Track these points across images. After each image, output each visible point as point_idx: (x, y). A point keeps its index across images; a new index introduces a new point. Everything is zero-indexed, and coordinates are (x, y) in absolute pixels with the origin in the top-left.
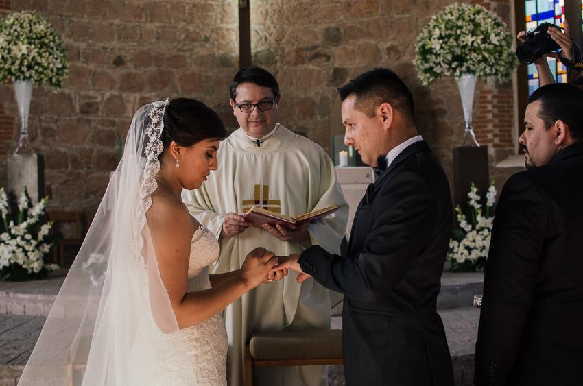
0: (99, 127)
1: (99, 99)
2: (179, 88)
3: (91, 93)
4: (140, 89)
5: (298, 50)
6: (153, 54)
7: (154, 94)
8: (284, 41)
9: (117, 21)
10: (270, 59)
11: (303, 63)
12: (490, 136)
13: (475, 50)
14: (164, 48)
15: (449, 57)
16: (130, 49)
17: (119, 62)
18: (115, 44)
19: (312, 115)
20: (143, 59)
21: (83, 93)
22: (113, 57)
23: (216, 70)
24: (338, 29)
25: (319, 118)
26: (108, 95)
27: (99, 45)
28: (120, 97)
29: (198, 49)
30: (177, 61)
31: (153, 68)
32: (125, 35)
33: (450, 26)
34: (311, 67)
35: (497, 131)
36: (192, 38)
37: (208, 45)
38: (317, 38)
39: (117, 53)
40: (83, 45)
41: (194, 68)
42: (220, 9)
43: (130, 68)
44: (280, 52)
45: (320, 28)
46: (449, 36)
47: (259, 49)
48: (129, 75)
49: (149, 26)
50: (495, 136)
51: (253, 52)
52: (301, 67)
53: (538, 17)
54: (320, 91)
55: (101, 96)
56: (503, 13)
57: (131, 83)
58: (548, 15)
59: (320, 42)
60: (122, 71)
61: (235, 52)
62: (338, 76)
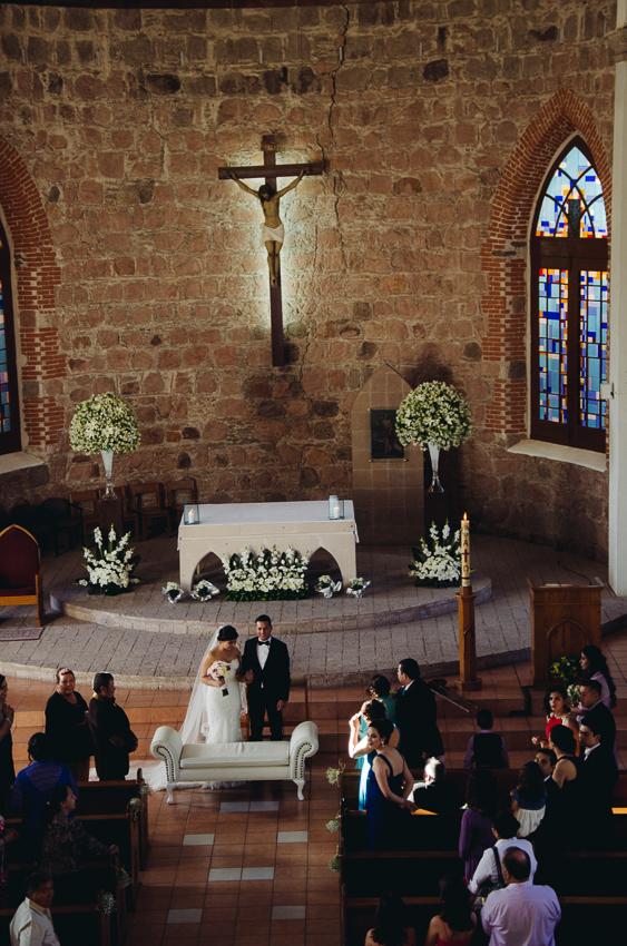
0: (140, 405)
1: (139, 379)
2: (214, 362)
3: (131, 374)
4: (178, 366)
5: (328, 324)
6: (188, 330)
7: (190, 369)
8: (315, 313)
9: (153, 302)
10: (302, 332)
11: (333, 336)
12: (503, 422)
13: (434, 429)
14: (199, 324)
15: (416, 433)
16: (166, 328)
17: (156, 341)
18: (152, 324)
19: (342, 387)
20: (180, 336)
21: (124, 374)
22: (151, 337)
23: (249, 343)
24: (367, 304)
25: (349, 389)
26: (147, 374)
27: (136, 328)
28: (158, 375)
29: (231, 323)
30: (211, 335)
31: (189, 345)
32: (161, 314)
33: (418, 407)
34: (341, 340)
35: (509, 418)
36: (224, 312)
37: (241, 318)
38: (346, 311)
39: (154, 332)
40: (122, 329)
41: (228, 341)
42: (252, 282)
43: (167, 346)
44: (311, 325)
45: (349, 302)
46: (416, 417)
47: (291, 322)
48: (166, 353)
49: (183, 303)
50: (508, 422)
51: (285, 324)
52: (331, 340)
53: (548, 315)
54: (350, 363)
55: (140, 375)
56: (519, 305)
57: (168, 361)
58: (556, 316)
59: (349, 315)
60: (159, 350)
61: (268, 325)
62: (367, 350)
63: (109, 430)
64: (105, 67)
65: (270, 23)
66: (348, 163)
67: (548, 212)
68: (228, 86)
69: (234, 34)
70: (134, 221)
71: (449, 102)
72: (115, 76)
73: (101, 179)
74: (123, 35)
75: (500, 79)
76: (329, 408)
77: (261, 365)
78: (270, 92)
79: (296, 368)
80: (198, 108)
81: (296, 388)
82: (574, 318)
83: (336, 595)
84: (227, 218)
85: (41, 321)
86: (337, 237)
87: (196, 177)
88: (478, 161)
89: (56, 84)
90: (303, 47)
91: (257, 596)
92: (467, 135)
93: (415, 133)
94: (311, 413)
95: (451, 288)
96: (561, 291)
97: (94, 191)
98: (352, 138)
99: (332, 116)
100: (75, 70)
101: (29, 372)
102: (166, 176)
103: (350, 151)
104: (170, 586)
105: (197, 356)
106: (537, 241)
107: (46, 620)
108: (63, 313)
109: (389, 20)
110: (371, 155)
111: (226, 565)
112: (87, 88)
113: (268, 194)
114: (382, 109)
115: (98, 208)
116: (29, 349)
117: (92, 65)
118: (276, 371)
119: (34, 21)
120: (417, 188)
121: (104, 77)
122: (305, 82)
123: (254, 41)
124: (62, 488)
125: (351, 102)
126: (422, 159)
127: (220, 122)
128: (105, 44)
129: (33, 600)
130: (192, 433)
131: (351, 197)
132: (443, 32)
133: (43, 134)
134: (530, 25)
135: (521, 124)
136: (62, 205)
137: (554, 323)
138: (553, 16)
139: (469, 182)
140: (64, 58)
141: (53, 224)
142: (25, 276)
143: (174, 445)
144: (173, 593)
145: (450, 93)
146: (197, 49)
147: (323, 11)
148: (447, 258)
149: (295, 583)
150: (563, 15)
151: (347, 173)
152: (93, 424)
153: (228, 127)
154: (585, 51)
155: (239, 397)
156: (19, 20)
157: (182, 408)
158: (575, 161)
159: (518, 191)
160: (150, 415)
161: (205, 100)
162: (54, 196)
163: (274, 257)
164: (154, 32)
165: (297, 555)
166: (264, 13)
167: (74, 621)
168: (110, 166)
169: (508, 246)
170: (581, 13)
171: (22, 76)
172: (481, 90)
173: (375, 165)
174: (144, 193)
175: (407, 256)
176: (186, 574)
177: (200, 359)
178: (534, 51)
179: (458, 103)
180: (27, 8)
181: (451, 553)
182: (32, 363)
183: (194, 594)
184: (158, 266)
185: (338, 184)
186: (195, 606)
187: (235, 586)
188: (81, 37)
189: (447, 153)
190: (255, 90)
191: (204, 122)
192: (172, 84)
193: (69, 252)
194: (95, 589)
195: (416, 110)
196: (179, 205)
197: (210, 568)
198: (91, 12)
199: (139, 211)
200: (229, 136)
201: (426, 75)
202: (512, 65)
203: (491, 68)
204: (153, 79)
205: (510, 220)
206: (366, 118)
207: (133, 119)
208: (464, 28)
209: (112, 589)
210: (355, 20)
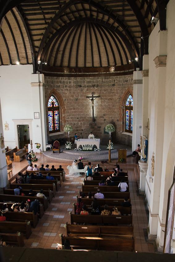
2: (85, 121)
4: (81, 121)
5: (100, 116)
8: (98, 115)
9: (77, 113)
10: (97, 117)
12: (121, 130)
13: (110, 130)
14: (83, 116)
15: (108, 130)
16: (79, 117)
17: (78, 118)
18: (77, 116)
19: (102, 125)
20: (81, 118)
21: (74, 122)
23: (90, 119)
24: (105, 114)
27: (75, 117)
28: (78, 123)
30: (85, 118)
31: (82, 119)
32: (79, 115)
33: (108, 127)
34: (101, 119)
36: (87, 115)
37: (89, 116)
40: (73, 117)
41: (87, 118)
47: (95, 116)
49: (81, 113)
53: (127, 116)
54: (103, 122)
55: (76, 123)
56: (124, 115)
57: (79, 121)
58: (128, 116)
59: (103, 115)
60: (78, 119)
61: (92, 116)
62: (105, 120)
63: (69, 129)
64: (72, 84)
65: (93, 79)
66: (103, 96)
67: (127, 103)
68: (88, 86)
69: (89, 80)
70: (76, 103)
71: (115, 89)
72: (73, 85)
73: (71, 98)
74: (75, 80)
75: (121, 86)
76: (100, 127)
77: (91, 122)
78: (93, 87)
79: (96, 122)
80: (84, 89)
81: (96, 125)
82: (130, 116)
83: (96, 151)
84: (87, 103)
85: (63, 115)
86: (101, 105)
87: (83, 98)
88: (119, 96)
89: (66, 86)
90: (97, 82)
91: (86, 150)
92: (117, 93)
93: (111, 93)
94: (98, 128)
95: (115, 112)
96: (128, 113)
97: (70, 99)
98: (103, 93)
99: (101, 90)
100: (69, 84)
101: (62, 122)
102: (80, 98)
103: (103, 95)
104: (75, 149)
105: (83, 120)
106: (126, 106)
107: (60, 152)
108: (66, 114)
109: (108, 79)
110: (105, 95)
111: (83, 146)
112: (70, 87)
113: (92, 100)
114: (107, 89)
115: (71, 102)
116: (61, 119)
117: (71, 84)
118: (93, 122)
119: (64, 79)
120: (111, 100)
121: (72, 86)
122: (97, 86)
123: (91, 81)
124: (65, 137)
125: (103, 89)
126: (112, 96)
127: (87, 91)
128: (72, 81)
129: (58, 150)
130: (82, 130)
131: (103, 101)
132: (114, 80)
133: (64, 92)
134: (125, 80)
135: (124, 92)
136: (66, 101)
137: (128, 117)
138: (127, 79)
139: (118, 99)
140: (67, 83)
141: (65, 103)
142: (61, 110)
143: (80, 132)
144: (76, 150)
145: (115, 88)
146: (84, 82)
147: (100, 78)
148: (115, 108)
149: (91, 149)
150: (129, 79)
151: (102, 97)
152: (67, 128)
153: (88, 91)
154: (131, 83)
155: (88, 126)
156: (62, 79)
157: (81, 127)
158: (130, 97)
159: (124, 100)
160: (77, 128)
161: (85, 88)
162: (65, 100)
163: (93, 108)
164: (78, 80)
165: (92, 145)
166: (92, 78)
167: (64, 153)
168: (72, 96)
169: (122, 107)
170: (130, 79)
171: (62, 85)
172: (119, 87)
173: (106, 97)
174: (77, 100)
175: (110, 108)
176: (78, 147)
177: (83, 121)
178: (125, 83)
179: (116, 89)
180: (63, 77)
181: (112, 146)
182: (62, 121)
183: (79, 150)
184: (78, 109)
185: (101, 99)
186: (79, 151)
187: (83, 149)
188: (69, 81)
189: (115, 95)
190: (91, 87)
191: (84, 91)
192: (81, 86)
193: (67, 107)
194: (67, 149)
195: (111, 90)
196: (81, 101)
197: (81, 147)
198: (70, 78)
199: (76, 102)
200: (88, 93)
201: (112, 85)
202: (123, 84)
203: (120, 85)
204: (78, 86)
205: (122, 104)
206: (105, 91)
207: (76, 90)
208: (117, 80)
209: (69, 149)
210: (104, 79)
